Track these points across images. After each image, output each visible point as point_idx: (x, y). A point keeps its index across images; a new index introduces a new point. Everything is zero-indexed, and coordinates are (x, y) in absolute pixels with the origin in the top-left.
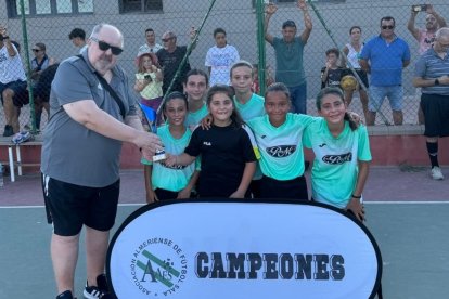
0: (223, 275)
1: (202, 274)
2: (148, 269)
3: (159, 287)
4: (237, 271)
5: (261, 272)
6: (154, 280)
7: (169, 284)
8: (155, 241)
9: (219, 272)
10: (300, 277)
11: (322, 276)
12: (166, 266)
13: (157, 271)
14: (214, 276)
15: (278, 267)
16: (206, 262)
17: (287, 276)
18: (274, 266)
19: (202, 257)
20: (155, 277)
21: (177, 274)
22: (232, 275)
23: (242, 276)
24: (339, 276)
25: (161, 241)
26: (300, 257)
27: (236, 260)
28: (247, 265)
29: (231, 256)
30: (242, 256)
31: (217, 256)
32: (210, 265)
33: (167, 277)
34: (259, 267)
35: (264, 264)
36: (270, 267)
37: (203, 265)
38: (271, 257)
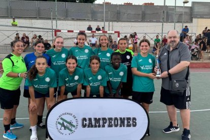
0: (92, 126)
1: (84, 126)
2: (63, 125)
3: (67, 131)
4: (97, 125)
5: (106, 125)
6: (65, 129)
7: (71, 130)
8: (65, 114)
9: (90, 125)
10: (121, 126)
11: (129, 126)
12: (70, 123)
13: (66, 125)
14: (89, 127)
15: (113, 122)
16: (86, 121)
17: (116, 126)
18: (111, 122)
19: (84, 119)
20: (65, 128)
21: (74, 126)
22: (96, 126)
23: (99, 126)
24: (135, 126)
25: (68, 114)
26: (121, 118)
27: (97, 120)
28: (101, 122)
29: (95, 119)
30: (99, 119)
31: (90, 119)
32: (87, 122)
33: (70, 128)
34: (106, 123)
35: (108, 121)
36: (110, 122)
37: (85, 123)
38: (110, 119)
